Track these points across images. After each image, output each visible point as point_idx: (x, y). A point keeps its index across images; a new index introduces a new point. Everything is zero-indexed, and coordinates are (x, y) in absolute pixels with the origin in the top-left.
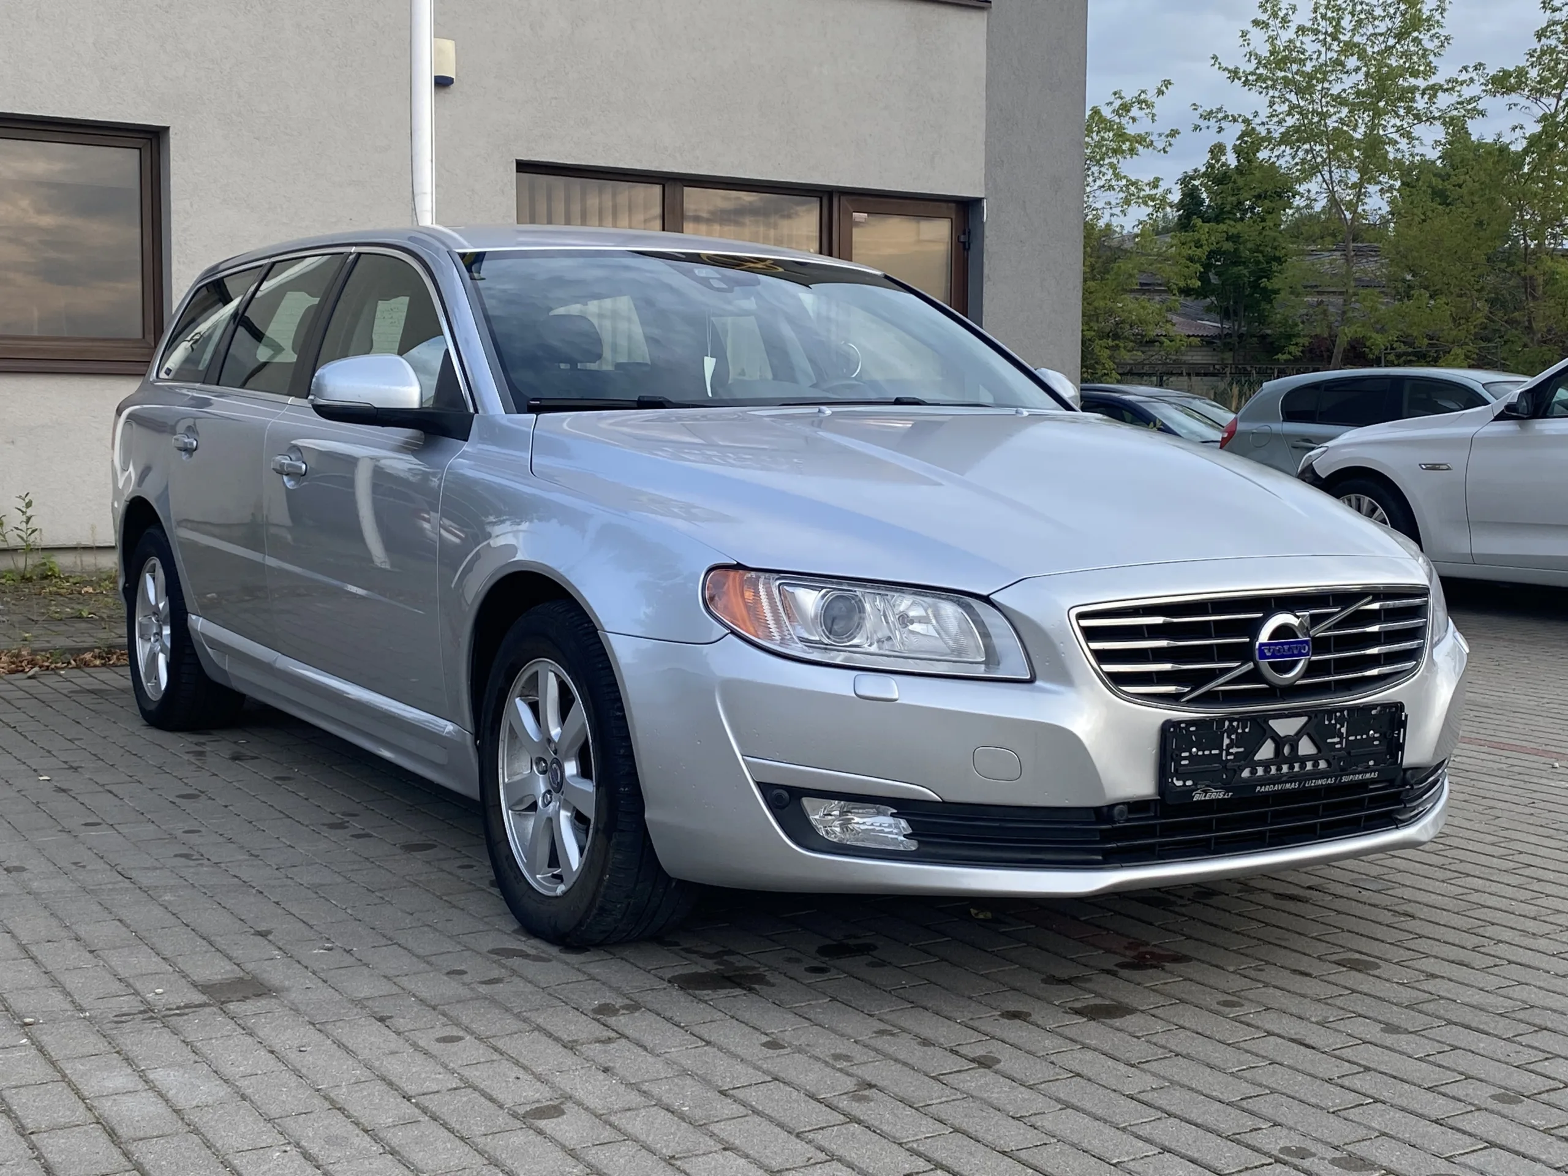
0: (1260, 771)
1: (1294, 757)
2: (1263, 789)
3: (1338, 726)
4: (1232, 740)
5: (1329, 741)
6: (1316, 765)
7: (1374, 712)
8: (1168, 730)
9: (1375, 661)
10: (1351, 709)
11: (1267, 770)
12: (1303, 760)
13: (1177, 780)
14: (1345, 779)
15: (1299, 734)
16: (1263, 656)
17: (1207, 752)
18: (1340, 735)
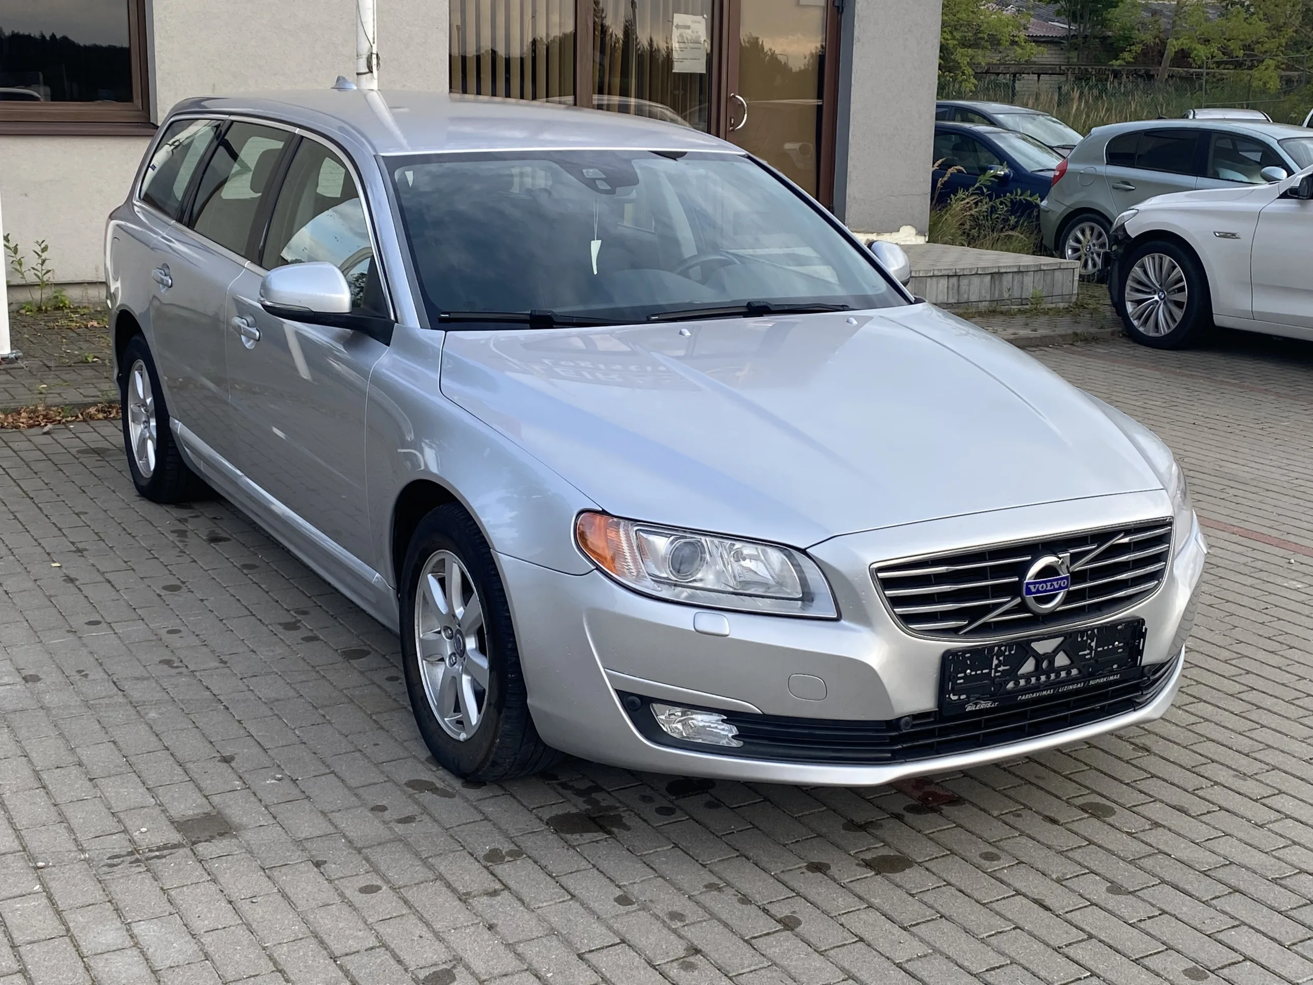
0: (1022, 682)
1: (1052, 668)
2: (1023, 698)
3: (1089, 641)
4: (1000, 661)
5: (1080, 653)
6: (1069, 673)
7: (1119, 627)
8: (949, 658)
9: (1124, 584)
10: (1101, 628)
11: (1028, 680)
12: (1058, 671)
13: (954, 695)
14: (1092, 683)
15: (1056, 651)
16: (1029, 592)
17: (979, 672)
18: (1091, 648)
